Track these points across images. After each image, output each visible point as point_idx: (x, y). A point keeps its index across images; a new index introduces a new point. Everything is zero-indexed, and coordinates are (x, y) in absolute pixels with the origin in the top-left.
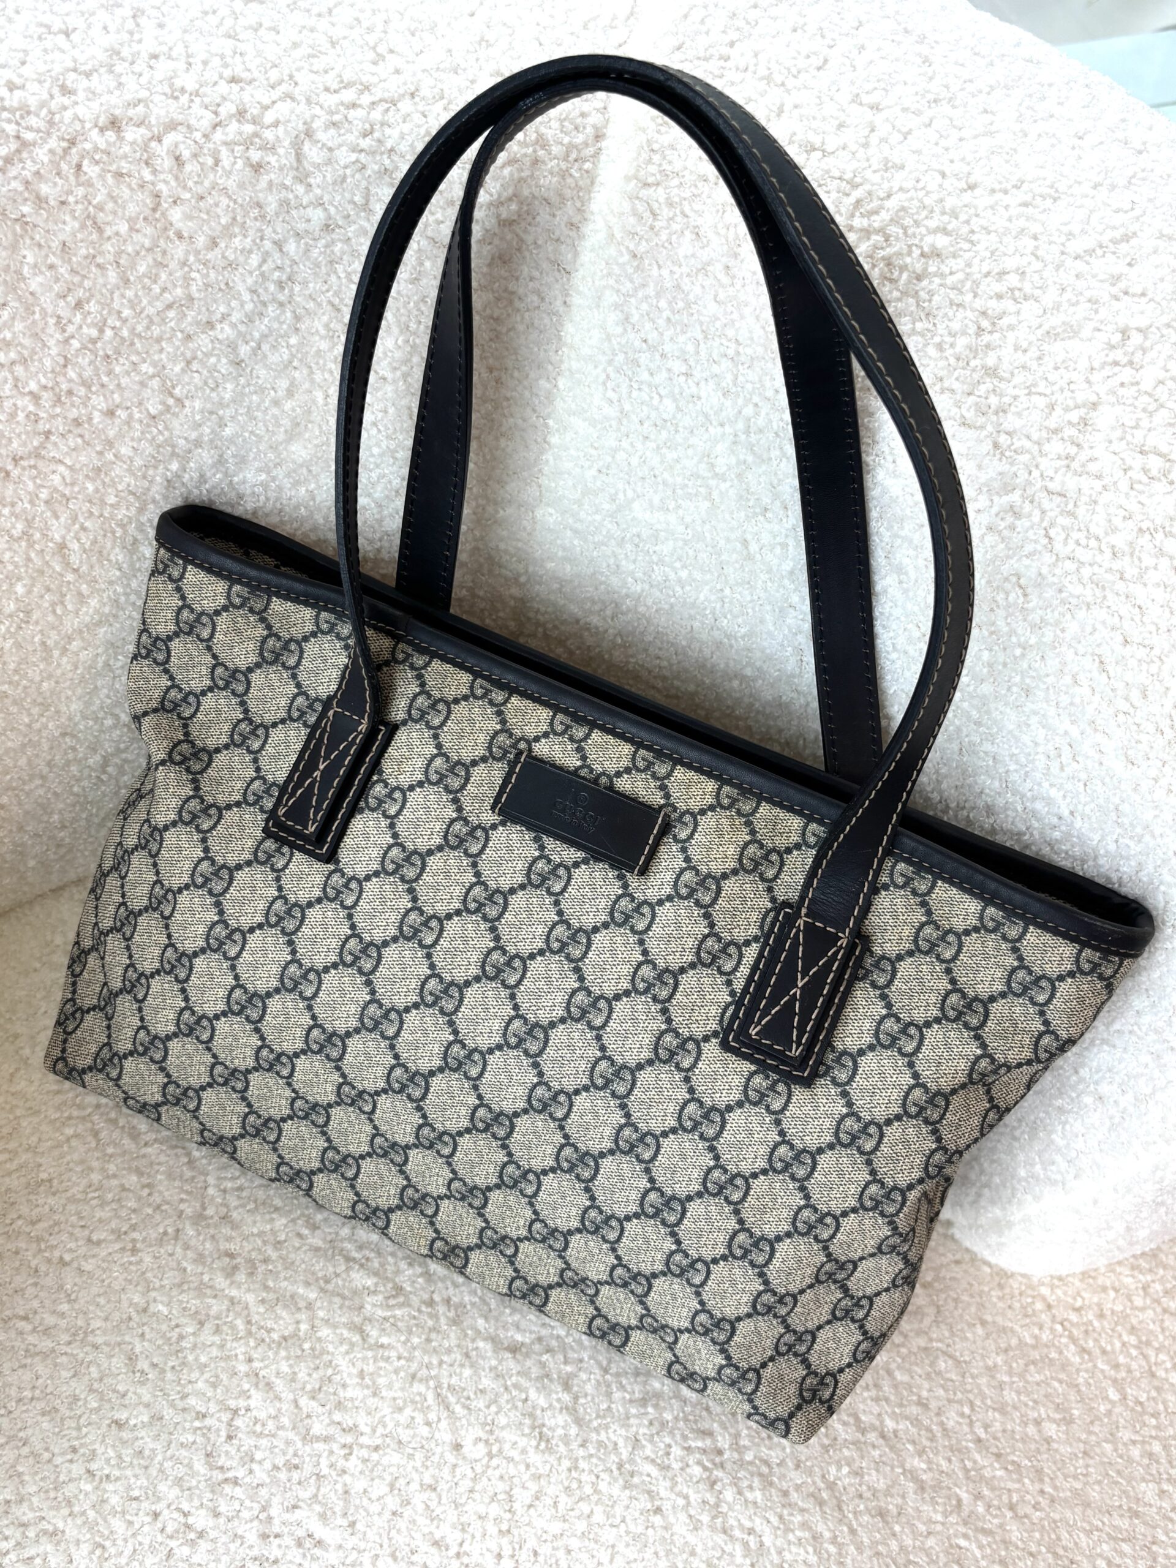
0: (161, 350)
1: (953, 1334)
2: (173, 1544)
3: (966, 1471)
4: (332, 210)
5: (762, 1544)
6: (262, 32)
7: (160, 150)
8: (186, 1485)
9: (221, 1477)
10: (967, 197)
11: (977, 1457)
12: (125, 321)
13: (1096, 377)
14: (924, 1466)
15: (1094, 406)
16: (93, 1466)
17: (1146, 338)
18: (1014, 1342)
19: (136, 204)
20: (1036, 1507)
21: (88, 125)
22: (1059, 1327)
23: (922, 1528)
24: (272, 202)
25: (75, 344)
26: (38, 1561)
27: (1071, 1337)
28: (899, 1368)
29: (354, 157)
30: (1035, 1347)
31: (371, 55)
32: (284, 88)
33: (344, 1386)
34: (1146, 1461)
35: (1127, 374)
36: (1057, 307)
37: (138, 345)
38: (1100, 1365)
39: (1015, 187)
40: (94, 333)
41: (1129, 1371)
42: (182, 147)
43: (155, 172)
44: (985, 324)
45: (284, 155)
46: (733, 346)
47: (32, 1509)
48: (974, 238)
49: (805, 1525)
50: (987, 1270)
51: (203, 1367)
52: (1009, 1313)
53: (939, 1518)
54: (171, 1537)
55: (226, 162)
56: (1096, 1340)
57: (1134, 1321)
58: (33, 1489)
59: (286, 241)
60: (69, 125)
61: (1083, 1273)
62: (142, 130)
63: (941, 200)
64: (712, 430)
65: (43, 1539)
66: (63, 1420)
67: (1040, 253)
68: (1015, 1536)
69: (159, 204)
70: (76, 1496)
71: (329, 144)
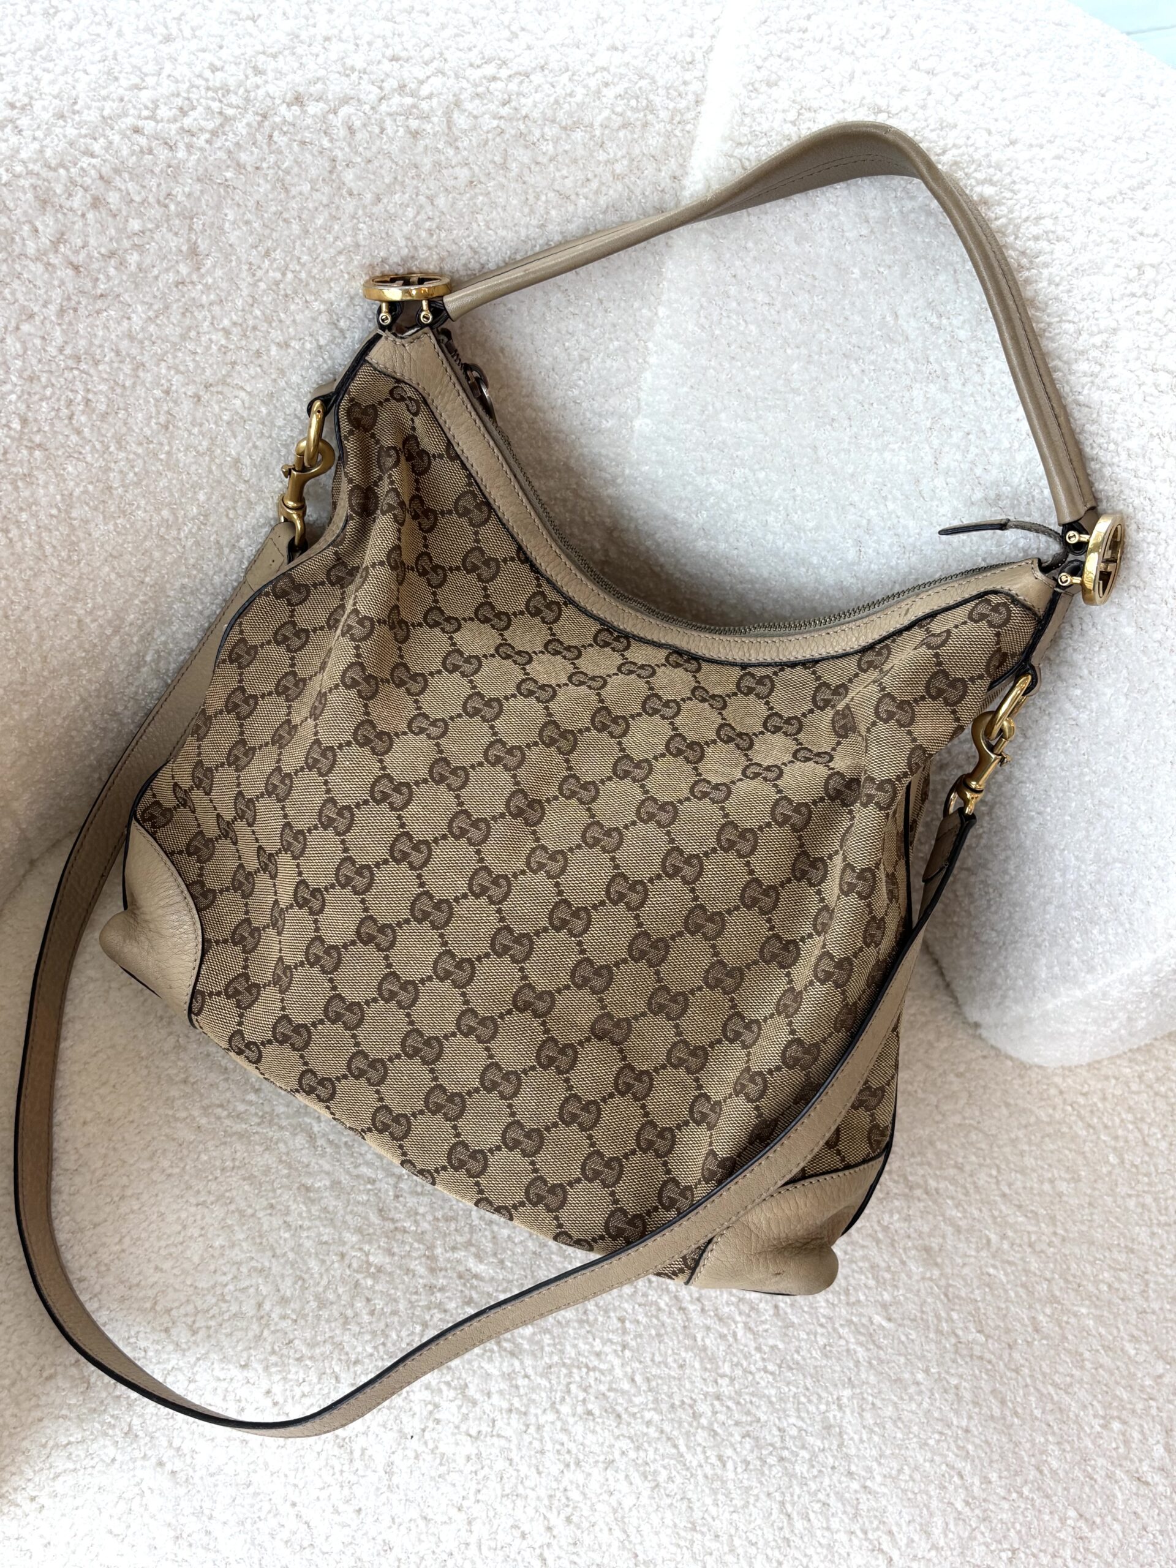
1: (982, 1114)
2: (359, 1276)
3: (994, 1218)
4: (476, 169)
6: (414, 15)
7: (337, 121)
8: (365, 1232)
9: (392, 1226)
10: (1010, 151)
11: (1003, 1208)
12: (303, 265)
13: (1116, 307)
14: (959, 1215)
15: (1115, 331)
16: (289, 1219)
17: (1158, 273)
18: (1032, 1120)
19: (316, 167)
20: (1050, 1244)
21: (278, 102)
22: (1069, 1108)
23: (959, 1261)
24: (427, 163)
25: (262, 285)
26: (252, 1290)
27: (1079, 1116)
29: (495, 123)
30: (1049, 1124)
31: (506, 34)
32: (436, 64)
34: (1139, 1210)
35: (1142, 304)
36: (1084, 247)
37: (313, 285)
38: (1103, 1137)
39: (1050, 142)
40: (278, 276)
41: (1126, 1141)
42: (354, 118)
43: (331, 140)
45: (437, 123)
46: (809, 280)
47: (242, 1251)
48: (1016, 187)
49: (865, 1258)
50: (1009, 1063)
52: (1028, 1097)
53: (973, 1253)
54: (357, 1271)
55: (389, 131)
56: (1100, 1118)
57: (1132, 1103)
59: (436, 195)
60: (262, 102)
61: (1089, 1065)
62: (321, 105)
63: (988, 155)
64: (789, 351)
65: (254, 1274)
66: (261, 1184)
67: (1070, 200)
68: (1034, 1266)
69: (335, 167)
70: (277, 1242)
71: (475, 112)
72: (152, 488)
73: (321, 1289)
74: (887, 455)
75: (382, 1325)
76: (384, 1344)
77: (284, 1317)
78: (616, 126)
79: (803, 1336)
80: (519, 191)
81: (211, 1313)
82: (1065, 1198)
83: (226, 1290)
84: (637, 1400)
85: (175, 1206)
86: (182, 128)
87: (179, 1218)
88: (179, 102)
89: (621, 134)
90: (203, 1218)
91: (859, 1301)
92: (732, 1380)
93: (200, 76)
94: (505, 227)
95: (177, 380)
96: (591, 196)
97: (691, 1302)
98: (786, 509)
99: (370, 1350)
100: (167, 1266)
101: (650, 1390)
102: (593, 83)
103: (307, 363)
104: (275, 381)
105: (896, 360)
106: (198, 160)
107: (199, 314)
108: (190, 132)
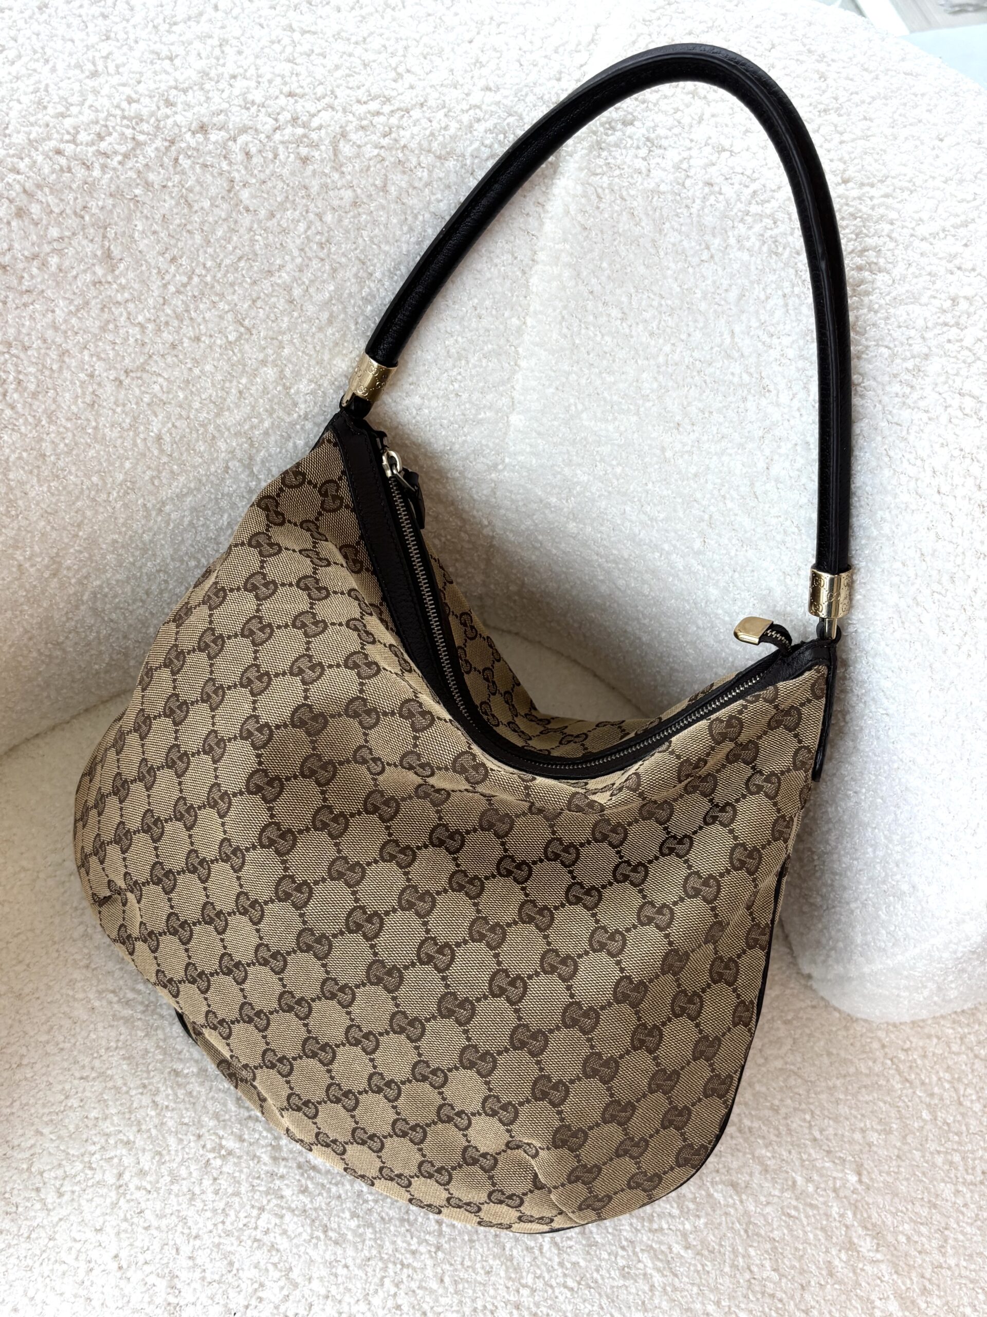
0: (234, 292)
1: (804, 1060)
2: (211, 1155)
3: (803, 1161)
4: (359, 191)
6: (313, 57)
7: (235, 147)
8: (222, 1118)
9: (246, 1114)
11: (812, 1151)
12: (208, 270)
13: (928, 335)
14: (769, 1154)
15: (926, 357)
16: (157, 1099)
17: (971, 305)
18: (852, 1071)
19: (217, 186)
20: (854, 1191)
21: (184, 130)
22: (889, 1062)
23: (763, 1199)
24: (315, 186)
25: (172, 289)
26: (116, 1160)
27: (898, 1070)
28: (756, 1082)
29: (376, 152)
30: (867, 1076)
31: (393, 75)
32: (327, 100)
34: (947, 1167)
35: (953, 333)
36: (903, 278)
37: (217, 288)
38: (919, 1093)
39: (880, 181)
40: (185, 279)
41: (942, 1099)
42: (251, 145)
43: (230, 164)
45: (325, 150)
46: (657, 299)
47: (112, 1124)
50: (837, 1015)
52: (851, 1048)
53: (777, 1193)
54: (210, 1152)
55: (282, 157)
56: (917, 1074)
57: (950, 1063)
59: (325, 213)
60: (170, 130)
61: (912, 1023)
62: (223, 133)
64: (640, 362)
65: (120, 1146)
66: (137, 1065)
67: (894, 235)
68: (835, 1211)
69: (233, 187)
70: (144, 1119)
71: (358, 142)
72: (82, 457)
73: (175, 1165)
74: (725, 459)
75: (223, 1205)
76: (223, 1222)
77: (138, 1188)
78: (485, 156)
79: (605, 1255)
80: (398, 211)
81: (78, 1178)
83: (93, 1159)
84: (443, 1301)
85: (61, 1078)
86: (98, 151)
87: (63, 1089)
88: (97, 128)
90: (84, 1090)
91: (661, 1229)
92: (533, 1291)
93: (118, 107)
94: (387, 242)
95: (99, 367)
98: (639, 500)
99: (210, 1227)
100: (46, 1131)
101: (456, 1292)
102: (465, 118)
103: (217, 355)
104: (190, 369)
105: (733, 374)
106: (111, 178)
107: (116, 312)
108: (106, 155)
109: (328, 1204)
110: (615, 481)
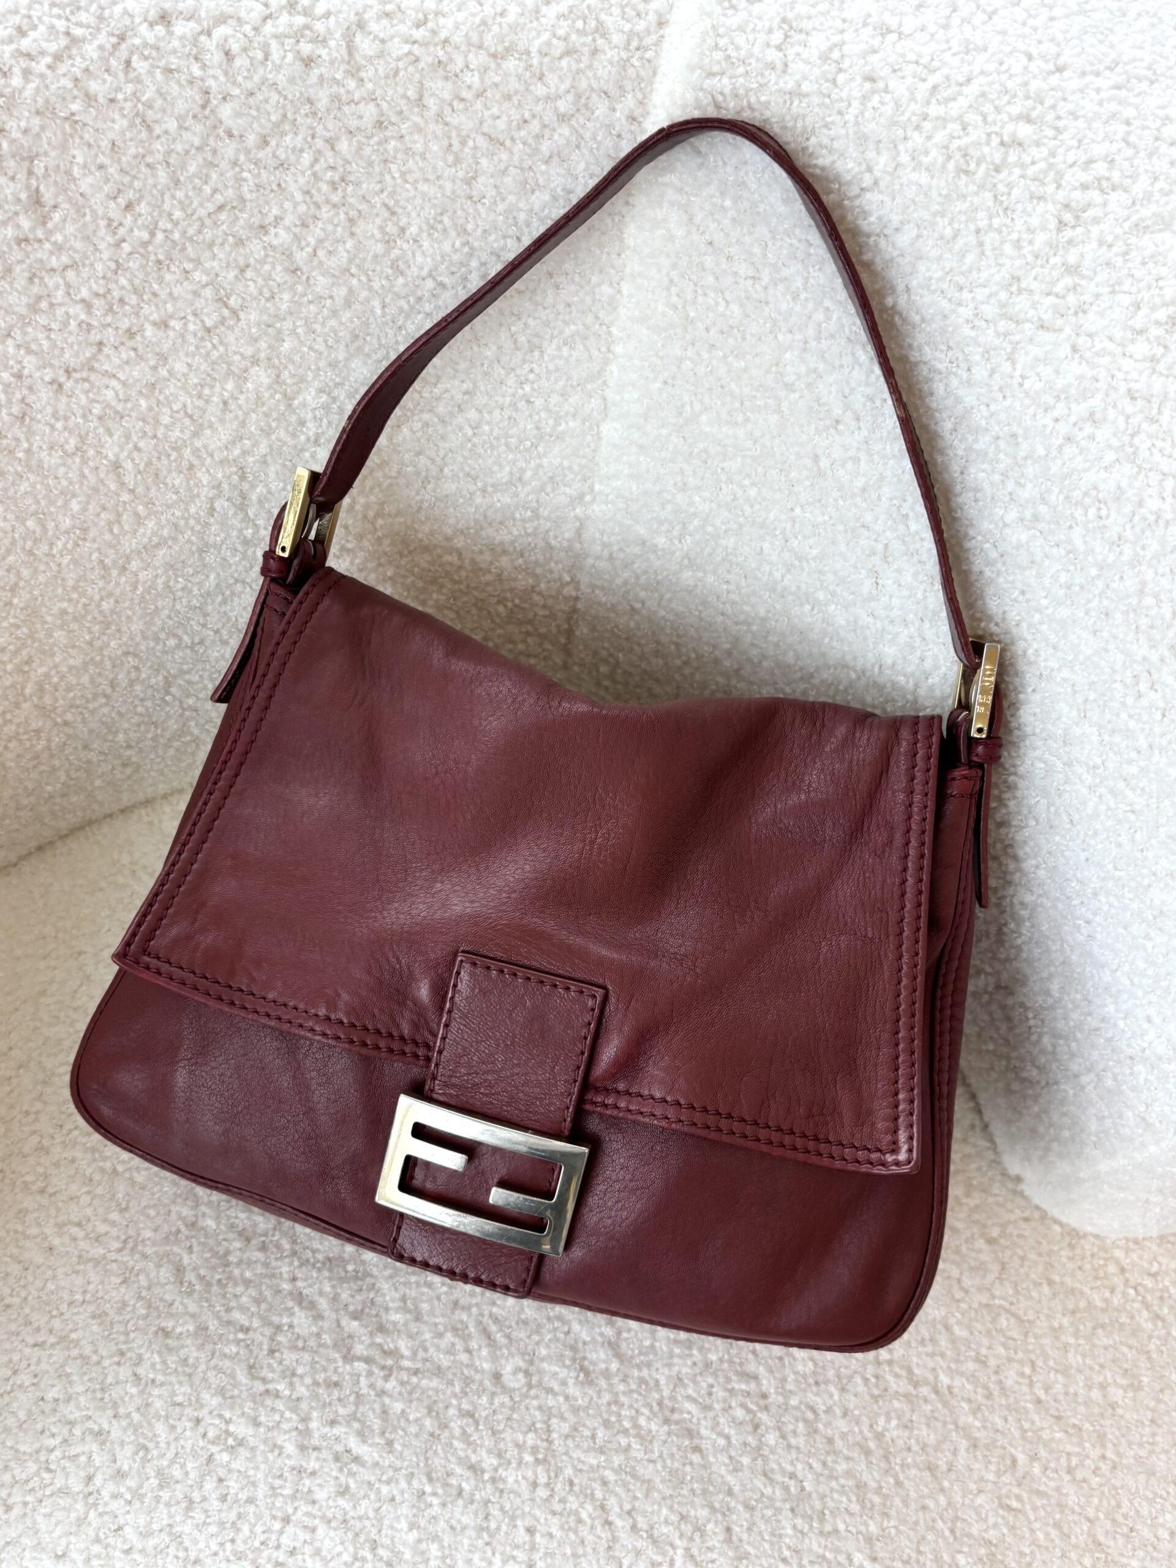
0: (214, 257)
1: (1017, 1292)
2: (214, 1449)
3: (1024, 1431)
4: (385, 106)
5: (803, 1489)
7: (210, 44)
8: (228, 1394)
9: (262, 1388)
10: (1054, 79)
11: (1036, 1418)
12: (176, 224)
14: (978, 1424)
16: (140, 1371)
18: (1083, 1304)
19: (185, 99)
20: (1096, 1472)
21: (138, 20)
22: (1132, 1292)
24: (323, 98)
25: (126, 247)
26: (83, 1459)
27: (1144, 1303)
28: (959, 1323)
29: (406, 48)
30: (1104, 1310)
33: (387, 1309)
36: (1148, 196)
37: (190, 249)
39: (1109, 68)
40: (146, 236)
42: (231, 41)
43: (204, 67)
44: (1068, 217)
45: (336, 47)
47: (78, 1408)
48: (1061, 124)
49: (848, 1474)
50: (1057, 1229)
51: (247, 1283)
52: (1079, 1273)
54: (213, 1443)
55: (275, 56)
58: (80, 1388)
59: (337, 139)
60: (119, 20)
61: (1162, 1238)
62: (192, 24)
63: (1026, 84)
64: (780, 337)
65: (88, 1438)
66: (112, 1324)
67: (1132, 139)
68: (1072, 1500)
69: (208, 101)
70: (122, 1398)
71: (382, 35)
72: (11, 492)
73: (165, 1463)
75: (233, 1516)
76: (233, 1541)
77: (115, 1496)
78: (558, 53)
80: (439, 133)
81: (31, 1485)
82: (1120, 1411)
83: (52, 1457)
86: (18, 51)
87: (10, 1361)
88: (17, 20)
89: (564, 63)
90: (39, 1362)
91: (836, 1531)
94: (426, 180)
95: (30, 363)
96: (530, 141)
97: (620, 1516)
98: (783, 533)
99: (214, 1547)
104: (155, 368)
106: (38, 89)
107: (50, 281)
108: (29, 56)
109: (377, 1511)
110: (747, 508)
